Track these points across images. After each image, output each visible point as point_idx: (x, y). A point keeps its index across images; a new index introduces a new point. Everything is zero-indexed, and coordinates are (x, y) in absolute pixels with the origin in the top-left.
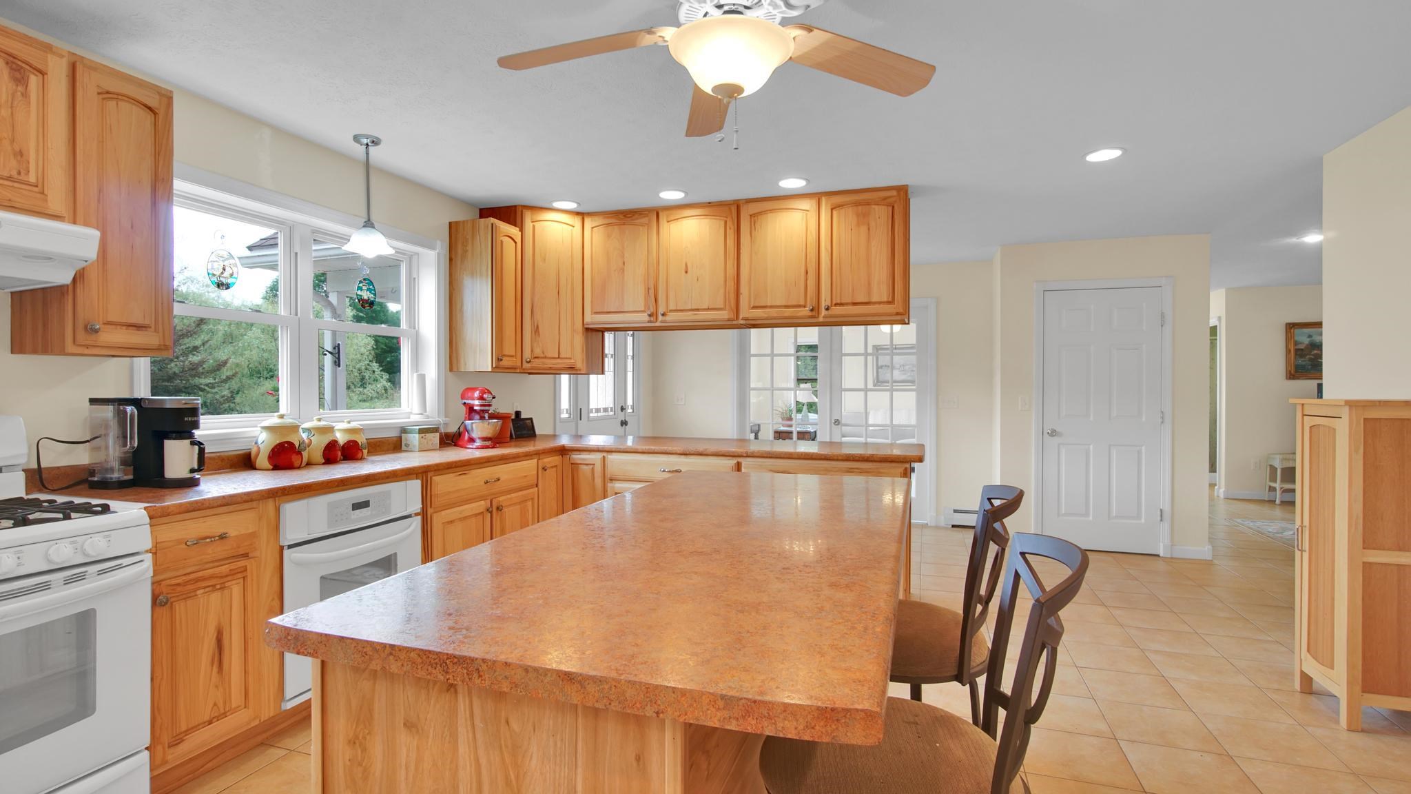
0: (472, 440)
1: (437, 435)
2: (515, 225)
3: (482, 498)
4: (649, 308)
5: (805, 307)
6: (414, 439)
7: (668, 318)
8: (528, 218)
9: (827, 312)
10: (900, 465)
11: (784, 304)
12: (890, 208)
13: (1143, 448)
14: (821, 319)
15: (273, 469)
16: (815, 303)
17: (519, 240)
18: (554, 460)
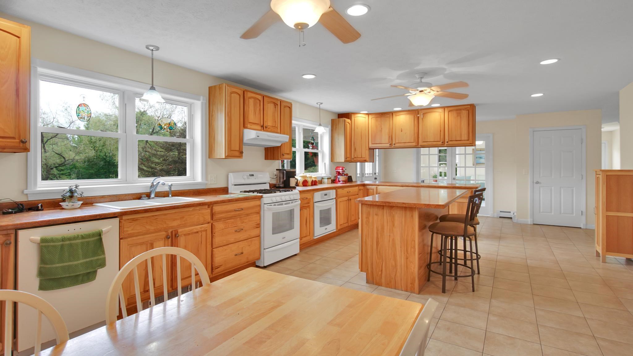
0: (339, 181)
1: (331, 180)
2: (349, 119)
3: (346, 196)
4: (390, 142)
5: (440, 142)
6: (326, 180)
7: (396, 145)
8: (353, 116)
9: (447, 143)
10: (471, 189)
11: (433, 141)
12: (468, 111)
13: (574, 188)
14: (445, 145)
15: (303, 186)
16: (443, 141)
17: (350, 123)
18: (361, 188)
